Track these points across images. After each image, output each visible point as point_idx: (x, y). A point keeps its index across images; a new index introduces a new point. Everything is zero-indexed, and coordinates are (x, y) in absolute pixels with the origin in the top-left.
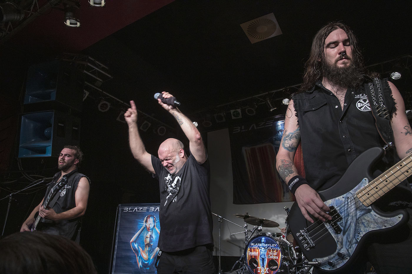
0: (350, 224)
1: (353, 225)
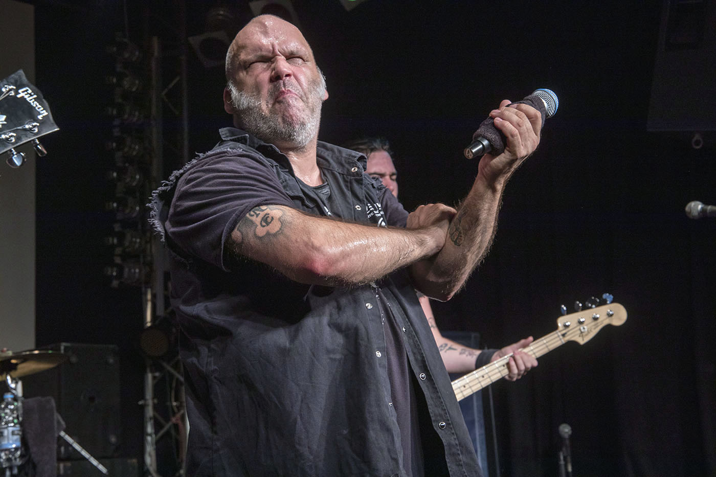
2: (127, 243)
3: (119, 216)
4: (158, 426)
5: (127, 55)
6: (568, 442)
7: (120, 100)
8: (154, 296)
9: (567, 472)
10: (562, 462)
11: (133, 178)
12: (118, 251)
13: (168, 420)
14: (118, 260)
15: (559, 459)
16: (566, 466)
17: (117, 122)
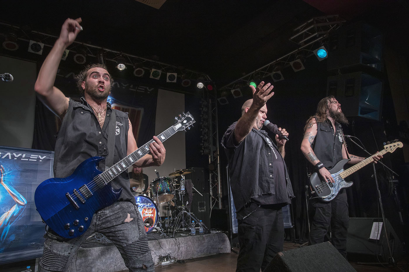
2: (205, 145)
3: (203, 139)
4: (212, 186)
5: (204, 103)
6: (307, 189)
7: (203, 113)
8: (211, 156)
9: (307, 196)
10: (306, 194)
11: (206, 130)
12: (203, 147)
13: (215, 184)
14: (203, 149)
15: (305, 193)
16: (307, 195)
17: (202, 118)
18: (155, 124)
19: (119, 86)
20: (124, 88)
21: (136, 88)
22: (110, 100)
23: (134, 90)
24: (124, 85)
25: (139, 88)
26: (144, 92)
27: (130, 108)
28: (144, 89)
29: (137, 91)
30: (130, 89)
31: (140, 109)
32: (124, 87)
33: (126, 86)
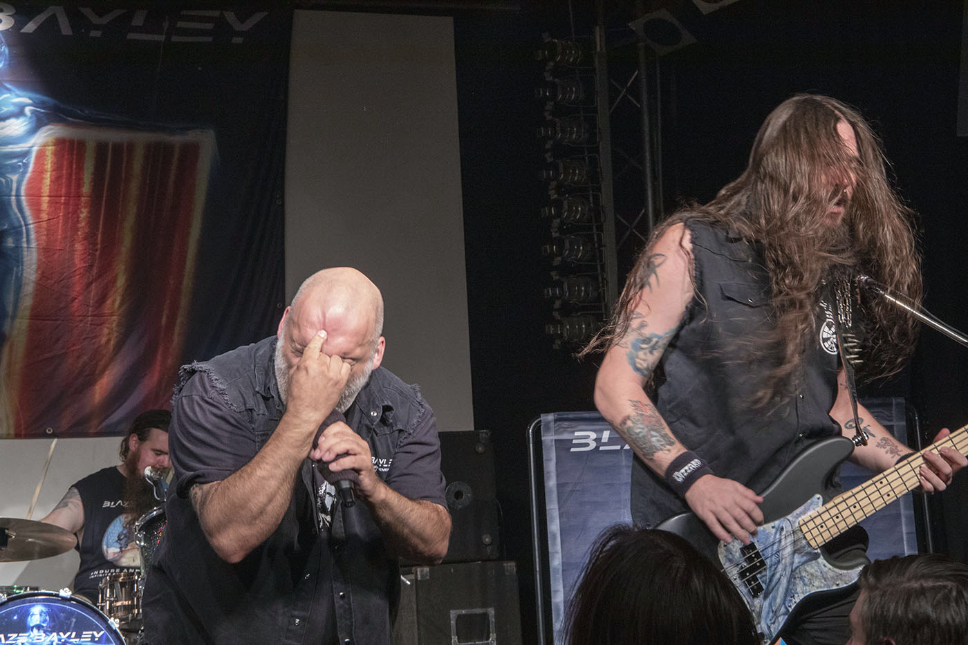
0: (779, 579)
1: (784, 581)
3: (556, 262)
12: (557, 304)
17: (549, 145)
18: (283, 205)
19: (66, 29)
20: (95, 34)
21: (166, 25)
22: (28, 110)
23: (156, 38)
24: (95, 20)
25: (180, 24)
26: (210, 39)
27: (142, 138)
28: (209, 26)
29: (175, 39)
30: (131, 36)
31: (192, 136)
32: (97, 27)
33: (104, 21)
